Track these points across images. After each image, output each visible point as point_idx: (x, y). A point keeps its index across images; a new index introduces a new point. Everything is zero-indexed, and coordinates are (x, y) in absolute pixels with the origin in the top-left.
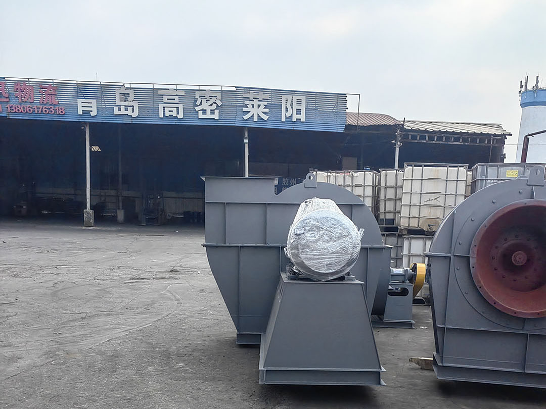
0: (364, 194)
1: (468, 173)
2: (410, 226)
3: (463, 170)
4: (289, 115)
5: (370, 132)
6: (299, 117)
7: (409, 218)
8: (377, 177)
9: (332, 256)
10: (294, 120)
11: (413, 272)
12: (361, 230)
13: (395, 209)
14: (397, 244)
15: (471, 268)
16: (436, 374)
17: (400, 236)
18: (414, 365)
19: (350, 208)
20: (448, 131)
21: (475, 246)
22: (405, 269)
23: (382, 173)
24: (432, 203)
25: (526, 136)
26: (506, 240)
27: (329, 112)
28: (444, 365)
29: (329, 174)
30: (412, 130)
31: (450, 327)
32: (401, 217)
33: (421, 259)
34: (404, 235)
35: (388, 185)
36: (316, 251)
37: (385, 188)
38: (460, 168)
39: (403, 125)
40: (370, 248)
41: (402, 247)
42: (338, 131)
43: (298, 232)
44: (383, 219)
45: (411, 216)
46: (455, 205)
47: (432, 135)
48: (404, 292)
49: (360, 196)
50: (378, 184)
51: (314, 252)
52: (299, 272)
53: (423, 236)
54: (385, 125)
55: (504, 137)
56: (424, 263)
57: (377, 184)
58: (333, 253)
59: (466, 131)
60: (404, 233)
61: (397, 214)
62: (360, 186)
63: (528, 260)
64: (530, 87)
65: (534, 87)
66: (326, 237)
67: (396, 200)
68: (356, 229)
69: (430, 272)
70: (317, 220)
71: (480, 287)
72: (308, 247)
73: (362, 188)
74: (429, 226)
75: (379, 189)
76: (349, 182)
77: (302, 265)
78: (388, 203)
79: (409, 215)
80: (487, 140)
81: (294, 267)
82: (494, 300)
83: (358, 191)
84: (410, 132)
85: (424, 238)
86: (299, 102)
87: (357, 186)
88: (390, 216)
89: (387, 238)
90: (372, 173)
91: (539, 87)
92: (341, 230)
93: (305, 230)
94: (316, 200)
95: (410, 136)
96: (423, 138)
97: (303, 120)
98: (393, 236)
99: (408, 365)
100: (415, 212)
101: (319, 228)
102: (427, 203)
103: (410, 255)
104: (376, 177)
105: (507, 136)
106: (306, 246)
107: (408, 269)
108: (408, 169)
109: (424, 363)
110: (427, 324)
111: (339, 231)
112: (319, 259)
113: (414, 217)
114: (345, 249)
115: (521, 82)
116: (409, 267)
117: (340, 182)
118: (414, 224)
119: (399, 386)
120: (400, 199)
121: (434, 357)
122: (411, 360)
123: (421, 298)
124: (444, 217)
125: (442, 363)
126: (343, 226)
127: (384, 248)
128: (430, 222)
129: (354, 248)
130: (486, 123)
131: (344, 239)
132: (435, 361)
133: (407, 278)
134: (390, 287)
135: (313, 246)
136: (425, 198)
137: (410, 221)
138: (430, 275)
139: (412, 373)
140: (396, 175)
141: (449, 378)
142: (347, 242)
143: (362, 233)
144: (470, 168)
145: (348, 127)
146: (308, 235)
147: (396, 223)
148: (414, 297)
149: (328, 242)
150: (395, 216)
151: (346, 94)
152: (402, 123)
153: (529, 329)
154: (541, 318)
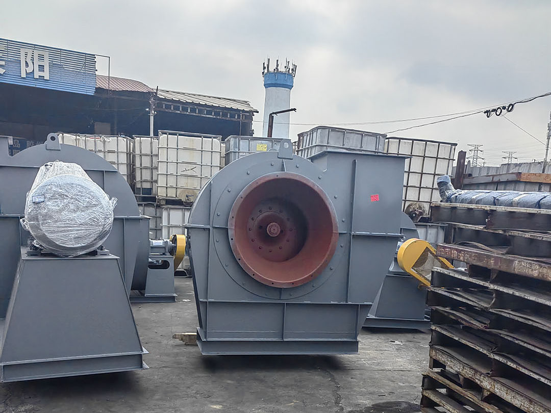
0: (118, 161)
1: (222, 145)
2: (168, 196)
3: (217, 141)
4: (29, 70)
5: (123, 97)
6: (42, 74)
7: (167, 188)
8: (132, 144)
9: (80, 228)
10: (36, 76)
11: (173, 243)
12: (113, 199)
13: (152, 178)
14: (156, 214)
15: (230, 239)
16: (201, 350)
17: (159, 206)
18: (178, 342)
19: (100, 175)
20: (201, 103)
21: (233, 217)
22: (165, 240)
23: (136, 140)
24: (189, 173)
25: (271, 114)
26: (260, 211)
27: (76, 72)
28: (209, 339)
29: (78, 137)
30: (165, 100)
31: (213, 300)
32: (158, 187)
33: (180, 230)
34: (162, 205)
35: (143, 152)
36: (60, 223)
37: (141, 155)
38: (214, 139)
39: (156, 93)
40: (127, 219)
41: (161, 218)
42: (88, 94)
43: (37, 200)
44: (140, 188)
45: (168, 186)
46: (211, 176)
47: (185, 106)
48: (165, 265)
49: (114, 163)
50: (133, 151)
51: (58, 224)
52: (41, 248)
53: (182, 207)
54: (138, 91)
55: (252, 113)
56: (184, 234)
57: (131, 151)
58: (81, 225)
59: (218, 105)
60: (162, 203)
61: (154, 184)
62: (113, 152)
63: (282, 231)
64: (271, 69)
65: (274, 70)
66: (72, 207)
67: (153, 169)
68: (107, 198)
69: (189, 244)
70: (59, 186)
71: (239, 259)
72: (51, 217)
73: (116, 154)
74: (187, 196)
75: (134, 156)
76: (100, 147)
77: (43, 238)
78: (144, 171)
79: (167, 185)
80: (236, 115)
81: (35, 241)
82: (253, 272)
83: (111, 158)
84: (164, 101)
85: (182, 209)
86: (41, 57)
87: (109, 152)
88: (147, 186)
89: (145, 208)
90: (125, 139)
91: (279, 70)
92: (89, 198)
93: (45, 198)
94: (59, 164)
95: (164, 105)
96: (177, 108)
97: (47, 77)
98: (151, 206)
99: (172, 342)
100: (172, 182)
101: (62, 196)
102: (184, 173)
103: (170, 225)
104: (130, 144)
105: (254, 113)
106: (47, 216)
107: (168, 240)
108: (163, 137)
109: (188, 339)
110: (189, 297)
111: (88, 200)
112: (65, 231)
113: (172, 187)
114: (95, 220)
115: (264, 64)
116: (169, 239)
117: (91, 146)
118: (172, 194)
119: (163, 366)
120: (157, 168)
121: (197, 332)
122: (174, 337)
123: (183, 270)
124: (201, 188)
125: (206, 338)
126: (92, 193)
127: (142, 219)
128: (188, 193)
129: (106, 218)
130: (235, 99)
131: (94, 209)
132: (198, 336)
133: (167, 251)
134: (150, 260)
135: (56, 216)
136: (182, 167)
137: (168, 191)
138: (190, 247)
139: (176, 351)
140: (151, 143)
141: (214, 353)
142: (96, 212)
143: (115, 202)
144: (223, 140)
145: (99, 90)
146: (50, 203)
147: (154, 192)
148: (175, 269)
149: (75, 211)
150: (153, 185)
151: (94, 55)
152: (155, 91)
153: (286, 299)
154: (294, 288)
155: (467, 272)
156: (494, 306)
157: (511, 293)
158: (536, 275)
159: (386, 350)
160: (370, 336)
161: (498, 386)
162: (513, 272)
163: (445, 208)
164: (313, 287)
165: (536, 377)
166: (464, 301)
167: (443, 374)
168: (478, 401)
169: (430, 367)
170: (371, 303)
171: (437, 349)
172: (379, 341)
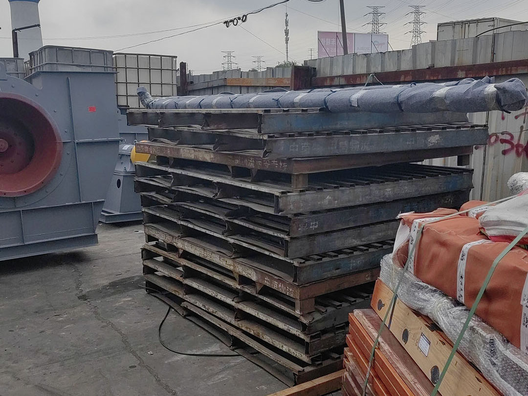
25: (14, 30)
153: (21, 206)
154: (28, 195)
155: (156, 162)
156: (174, 185)
157: (180, 173)
158: (193, 158)
159: (128, 240)
160: (117, 230)
161: (186, 244)
162: (180, 157)
163: (138, 114)
164: (47, 192)
165: (204, 231)
166: (157, 184)
167: (157, 246)
168: (177, 259)
169: (146, 242)
170: (103, 200)
171: (148, 226)
172: (125, 232)
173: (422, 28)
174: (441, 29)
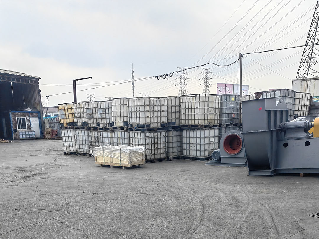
25: (74, 81)
74: (209, 123)
102: (210, 112)
173: (210, 81)
174: (294, 83)
